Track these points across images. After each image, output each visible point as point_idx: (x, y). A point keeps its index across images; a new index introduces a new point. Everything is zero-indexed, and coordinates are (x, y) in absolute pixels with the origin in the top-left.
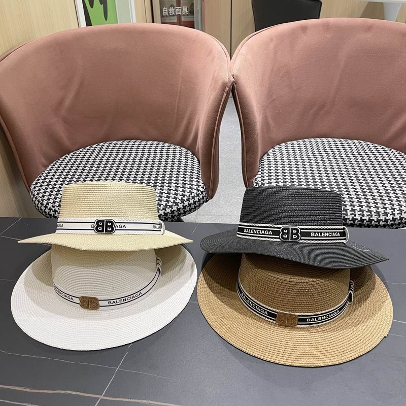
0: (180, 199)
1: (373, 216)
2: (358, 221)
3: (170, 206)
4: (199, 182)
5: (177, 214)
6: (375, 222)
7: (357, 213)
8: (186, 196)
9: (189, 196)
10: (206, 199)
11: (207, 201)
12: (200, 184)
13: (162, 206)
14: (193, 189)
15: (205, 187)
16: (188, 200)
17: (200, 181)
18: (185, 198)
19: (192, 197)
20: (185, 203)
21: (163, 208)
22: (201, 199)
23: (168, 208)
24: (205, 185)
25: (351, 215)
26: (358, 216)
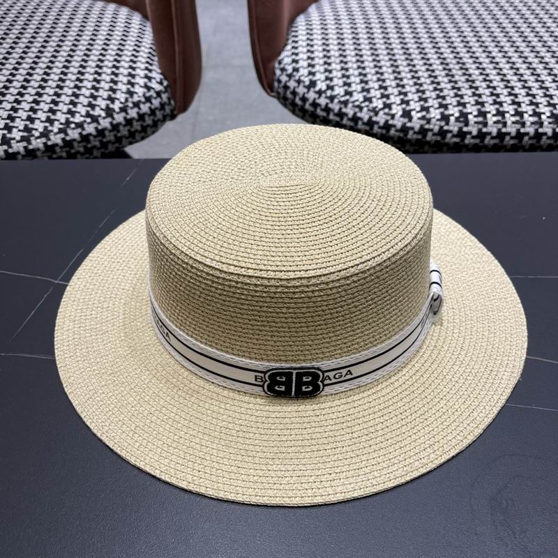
0: (103, 107)
1: (546, 123)
2: (512, 138)
3: (76, 124)
4: (150, 71)
5: (97, 144)
6: (549, 138)
7: (509, 119)
8: (117, 102)
9: (127, 100)
10: (172, 111)
11: (173, 117)
12: (153, 75)
13: (56, 123)
14: (136, 86)
15: (165, 83)
16: (124, 110)
17: (154, 67)
18: (116, 106)
19: (133, 103)
20: (115, 116)
21: (59, 129)
22: (156, 108)
23: (73, 129)
24: (166, 78)
25: (495, 125)
26: (512, 127)
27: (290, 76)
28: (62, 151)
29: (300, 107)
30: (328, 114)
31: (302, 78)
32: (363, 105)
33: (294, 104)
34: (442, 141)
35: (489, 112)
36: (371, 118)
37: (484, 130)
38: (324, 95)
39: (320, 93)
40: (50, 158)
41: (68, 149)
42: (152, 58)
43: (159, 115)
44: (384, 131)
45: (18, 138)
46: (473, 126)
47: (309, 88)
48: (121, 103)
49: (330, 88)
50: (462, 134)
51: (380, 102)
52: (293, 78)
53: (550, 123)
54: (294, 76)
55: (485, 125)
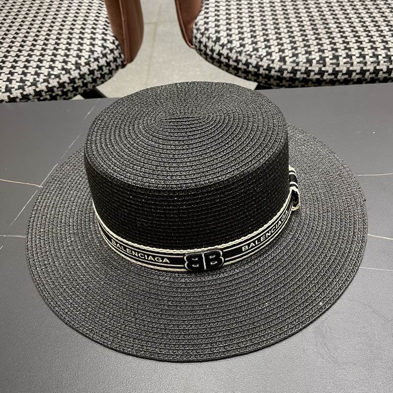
0: (74, 63)
1: (382, 62)
2: (357, 74)
3: (55, 75)
4: (106, 35)
5: (71, 88)
6: (384, 73)
7: (355, 60)
8: (83, 58)
9: (89, 57)
10: (122, 62)
11: (123, 66)
12: (108, 37)
13: (41, 75)
14: (96, 46)
15: (117, 43)
16: (87, 64)
17: (108, 32)
18: (82, 61)
19: (94, 59)
20: (82, 68)
21: (44, 79)
22: (111, 61)
23: (53, 79)
24: (117, 39)
25: (345, 65)
26: (357, 66)
27: (203, 34)
28: (46, 95)
29: (210, 56)
30: (229, 61)
31: (211, 35)
32: (252, 53)
33: (206, 54)
34: (308, 78)
35: (341, 56)
36: (258, 62)
37: (337, 69)
38: (225, 47)
39: (223, 46)
40: (39, 100)
41: (50, 93)
42: (108, 25)
43: (113, 66)
44: (267, 72)
45: (16, 87)
46: (329, 67)
47: (215, 42)
48: (86, 59)
49: (230, 42)
50: (321, 73)
51: (264, 51)
52: (205, 36)
53: (385, 62)
54: (205, 34)
55: (338, 65)
